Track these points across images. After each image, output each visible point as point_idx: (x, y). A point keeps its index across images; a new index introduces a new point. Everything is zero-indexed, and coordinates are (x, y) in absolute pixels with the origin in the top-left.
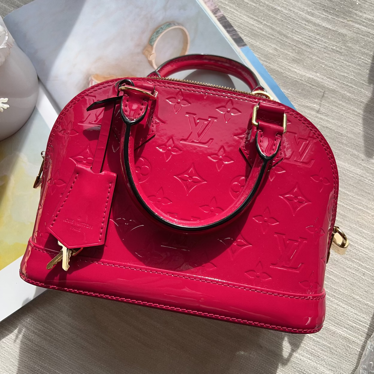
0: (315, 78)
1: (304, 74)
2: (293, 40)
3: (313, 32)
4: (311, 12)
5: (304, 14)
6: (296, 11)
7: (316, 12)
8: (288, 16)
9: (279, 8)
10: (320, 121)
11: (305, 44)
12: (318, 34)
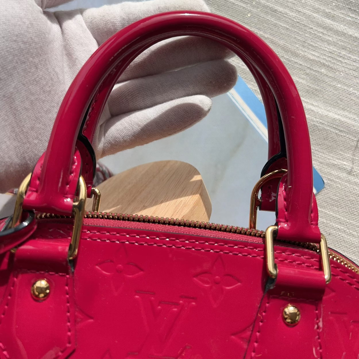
0: (343, 119)
1: (326, 113)
2: (306, 59)
3: (335, 44)
4: (329, 12)
5: (320, 17)
6: (309, 12)
7: (337, 13)
8: (295, 20)
9: (281, 9)
10: (354, 187)
11: (324, 65)
12: (344, 48)
